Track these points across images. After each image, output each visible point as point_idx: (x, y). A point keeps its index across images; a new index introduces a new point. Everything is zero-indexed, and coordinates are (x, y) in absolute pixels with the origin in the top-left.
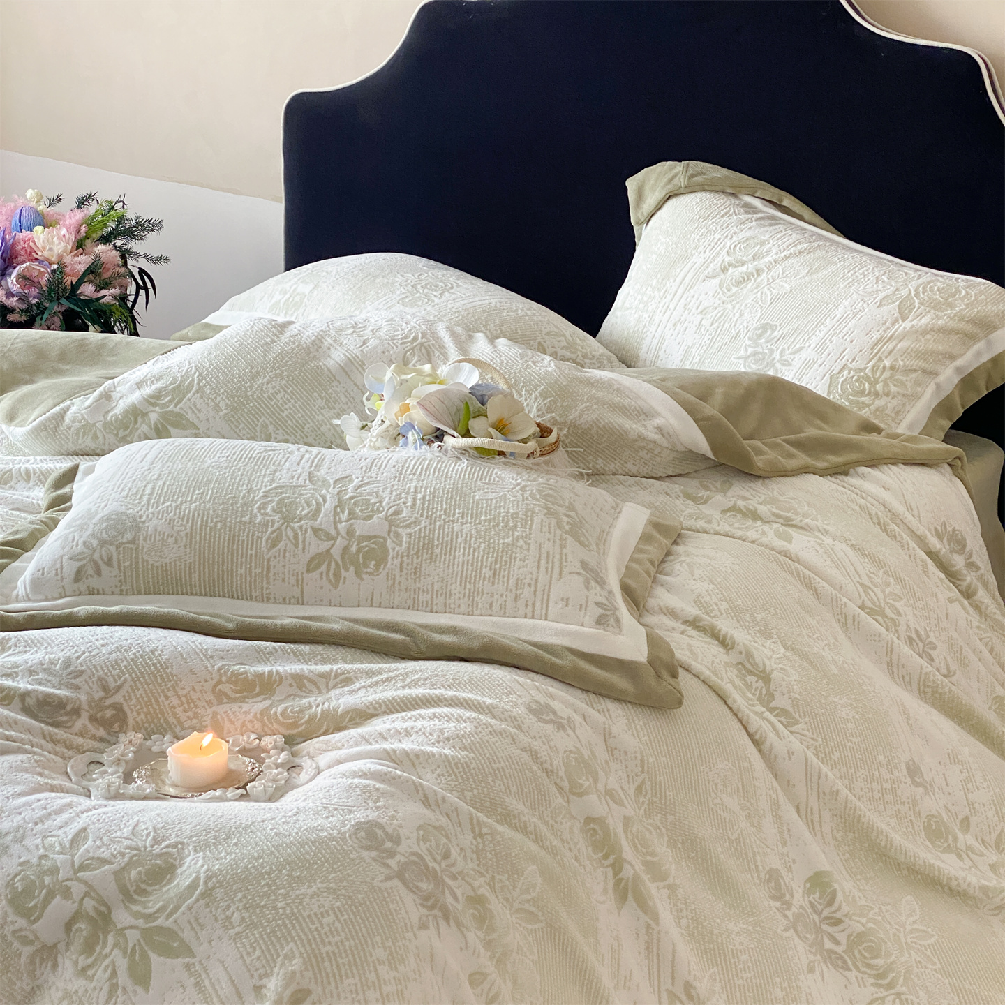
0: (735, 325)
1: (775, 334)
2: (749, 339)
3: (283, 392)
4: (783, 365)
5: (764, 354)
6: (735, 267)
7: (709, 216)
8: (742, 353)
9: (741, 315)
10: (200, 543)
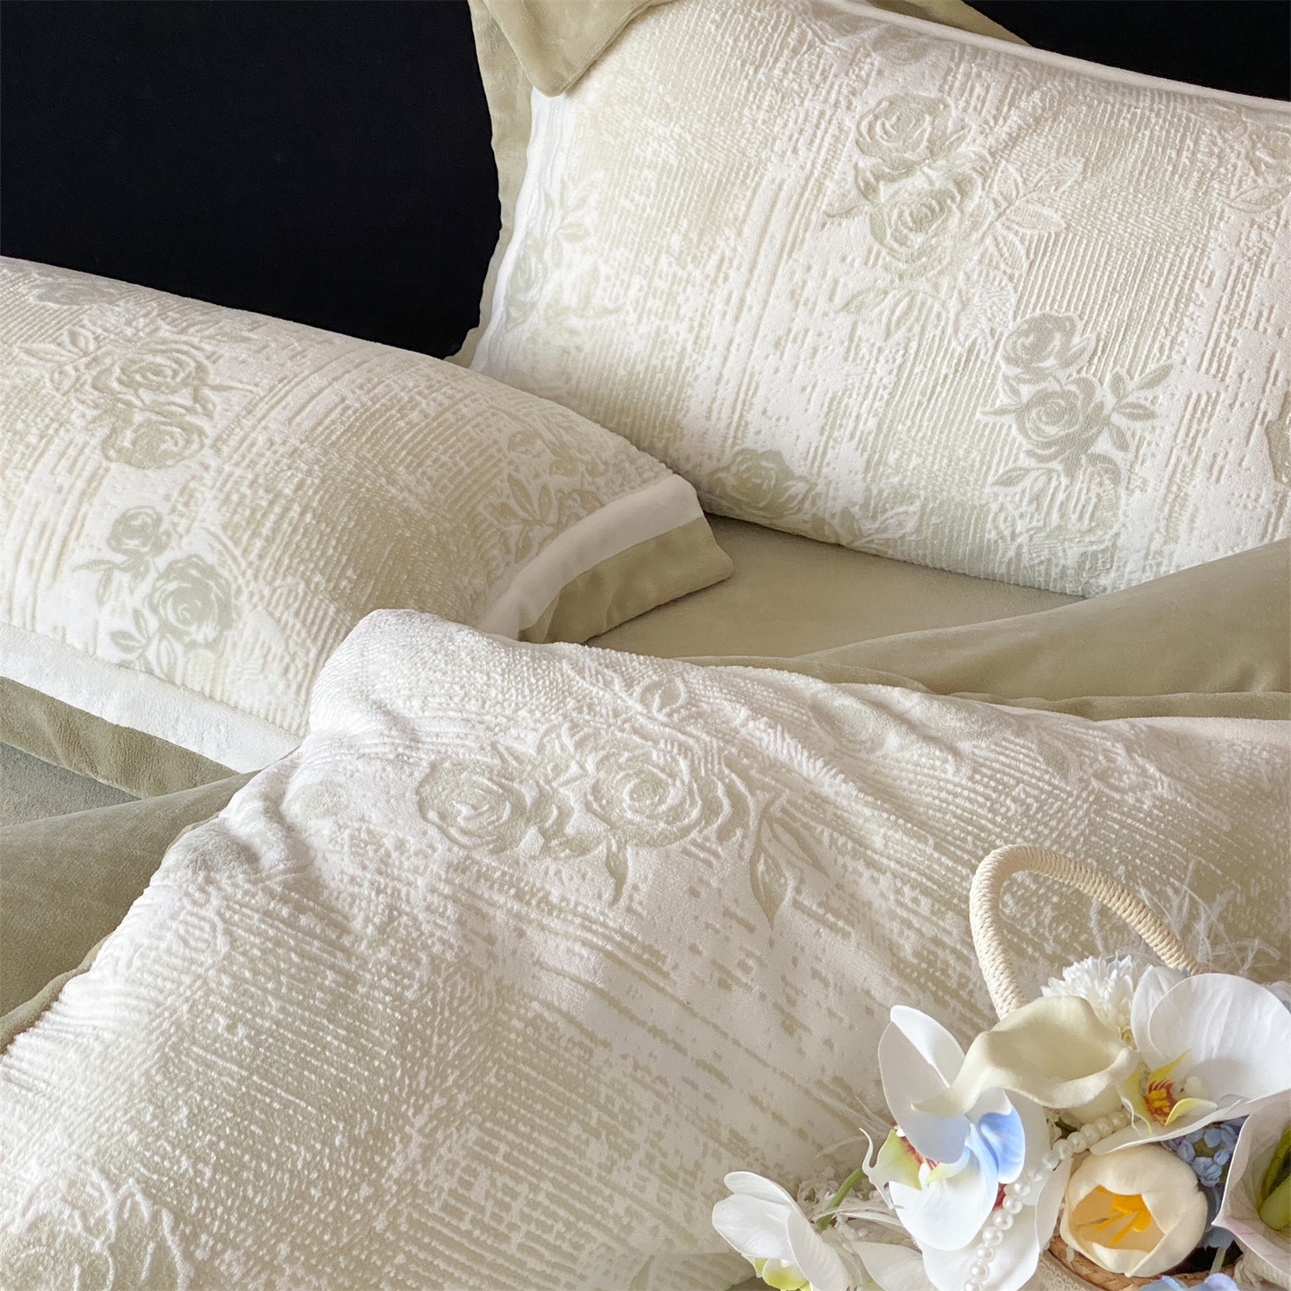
0: (956, 331)
1: (1076, 340)
2: (1008, 360)
3: (485, 1173)
4: (1132, 417)
5: (1065, 395)
6: (892, 180)
7: (763, 55)
8: (1003, 399)
9: (965, 304)
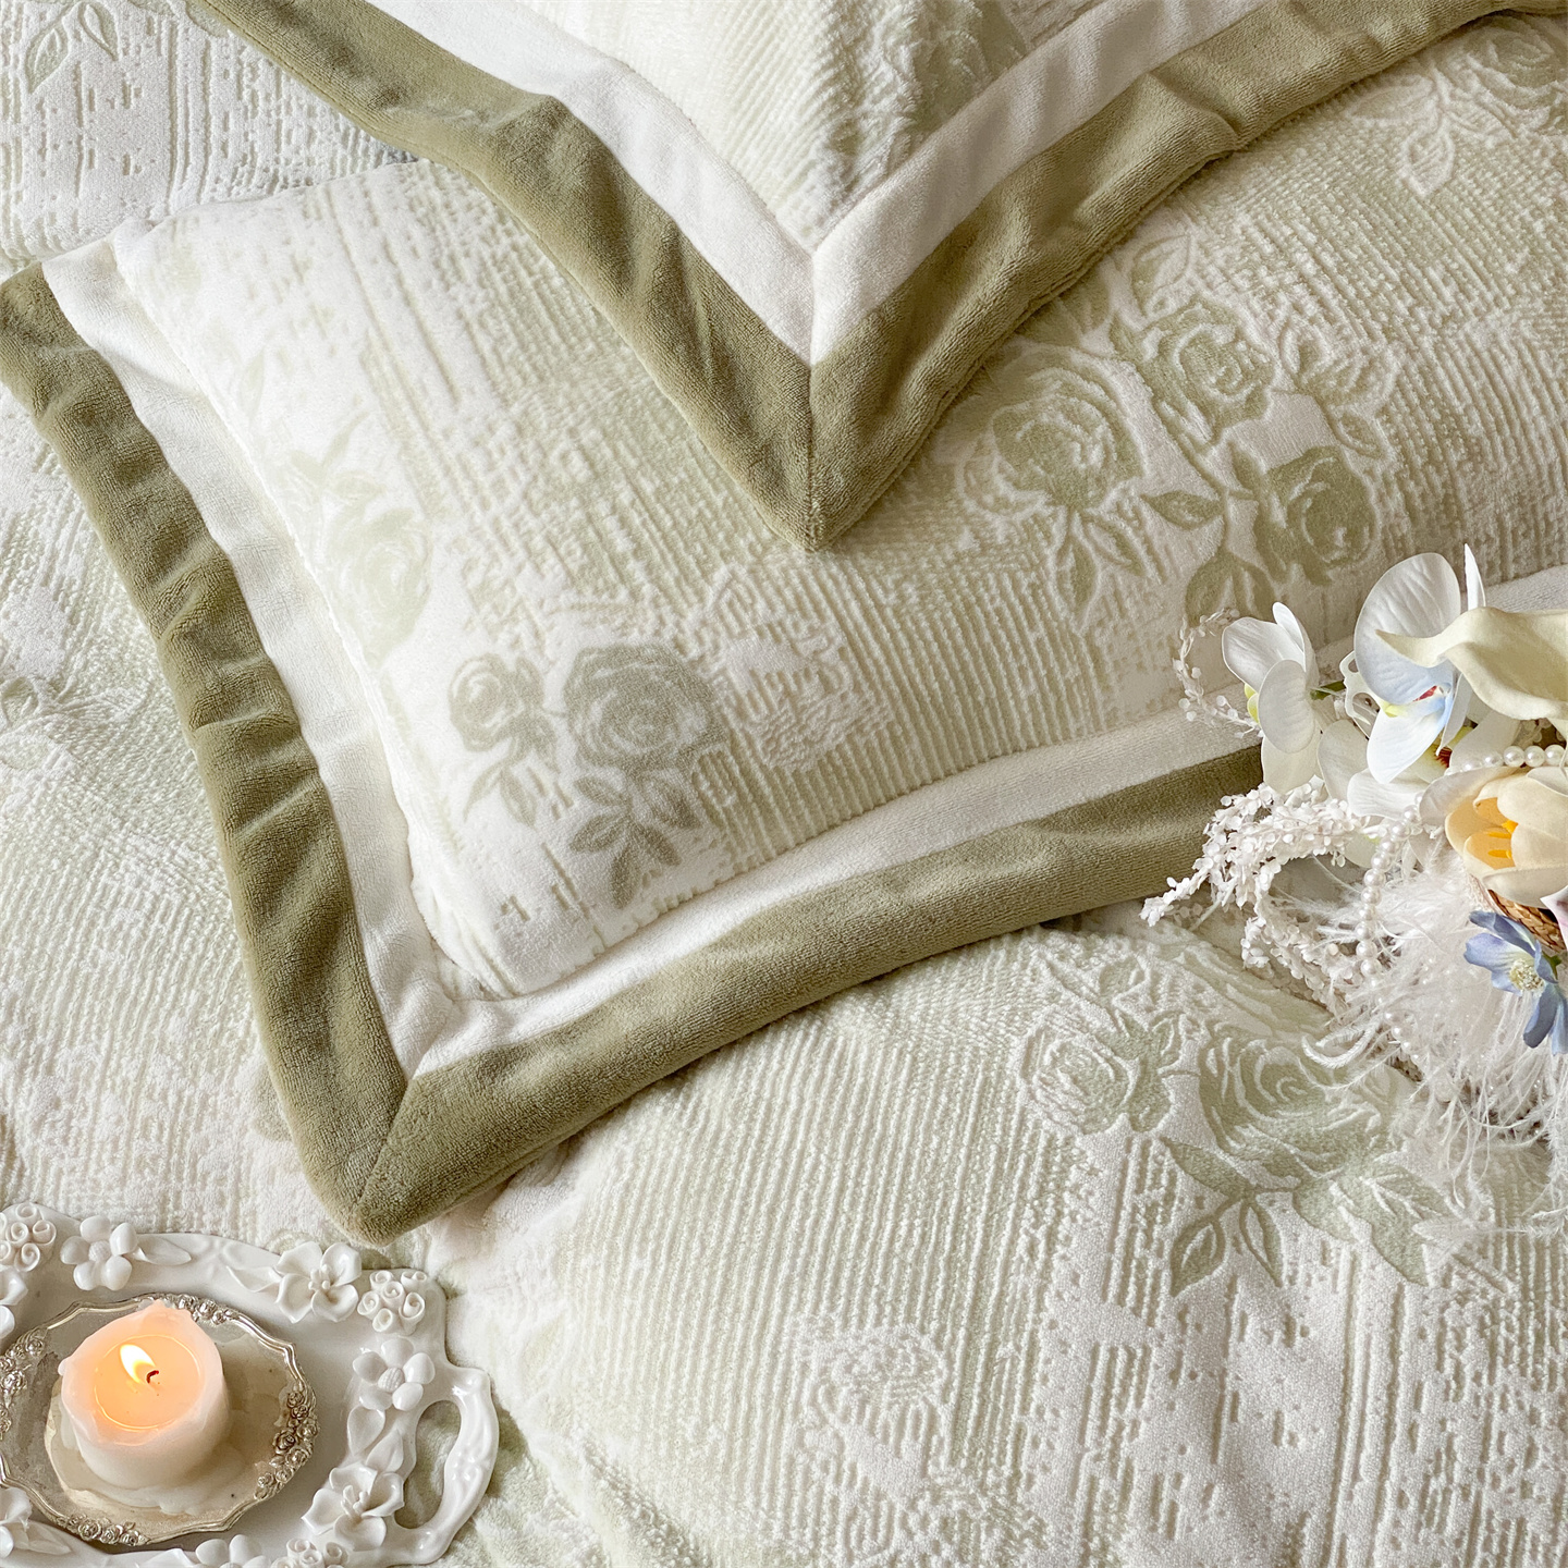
10: (889, 661)
